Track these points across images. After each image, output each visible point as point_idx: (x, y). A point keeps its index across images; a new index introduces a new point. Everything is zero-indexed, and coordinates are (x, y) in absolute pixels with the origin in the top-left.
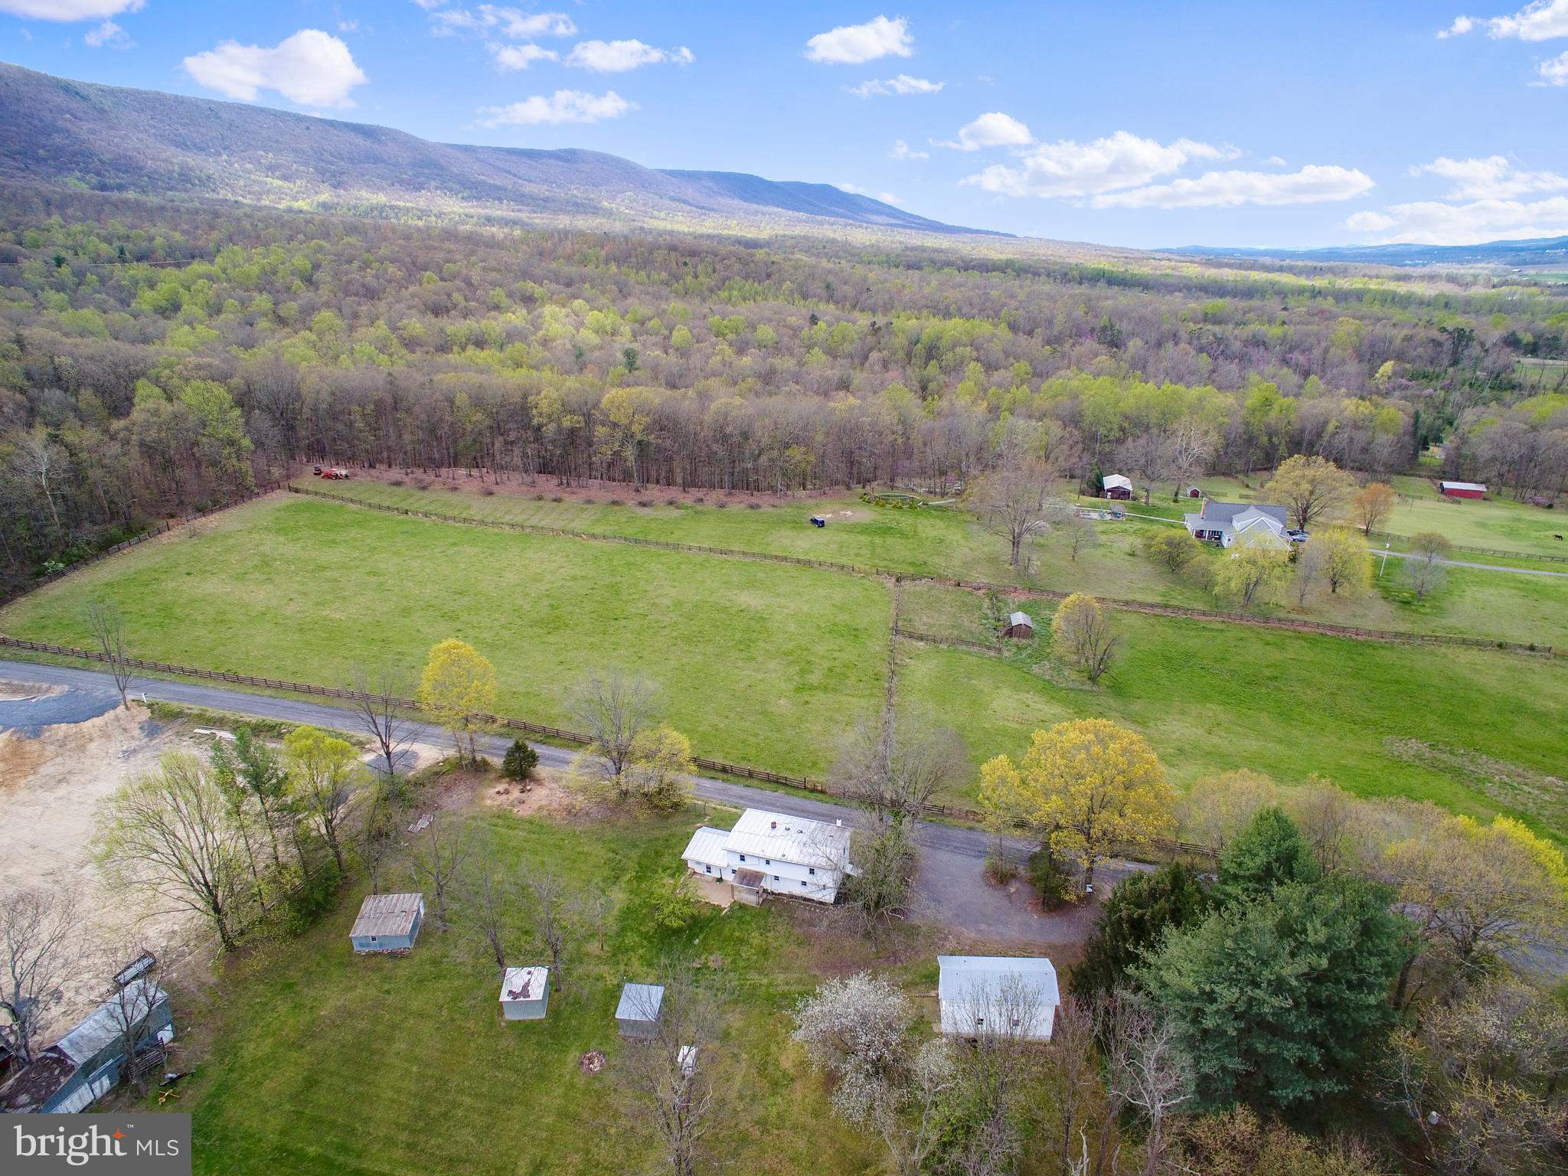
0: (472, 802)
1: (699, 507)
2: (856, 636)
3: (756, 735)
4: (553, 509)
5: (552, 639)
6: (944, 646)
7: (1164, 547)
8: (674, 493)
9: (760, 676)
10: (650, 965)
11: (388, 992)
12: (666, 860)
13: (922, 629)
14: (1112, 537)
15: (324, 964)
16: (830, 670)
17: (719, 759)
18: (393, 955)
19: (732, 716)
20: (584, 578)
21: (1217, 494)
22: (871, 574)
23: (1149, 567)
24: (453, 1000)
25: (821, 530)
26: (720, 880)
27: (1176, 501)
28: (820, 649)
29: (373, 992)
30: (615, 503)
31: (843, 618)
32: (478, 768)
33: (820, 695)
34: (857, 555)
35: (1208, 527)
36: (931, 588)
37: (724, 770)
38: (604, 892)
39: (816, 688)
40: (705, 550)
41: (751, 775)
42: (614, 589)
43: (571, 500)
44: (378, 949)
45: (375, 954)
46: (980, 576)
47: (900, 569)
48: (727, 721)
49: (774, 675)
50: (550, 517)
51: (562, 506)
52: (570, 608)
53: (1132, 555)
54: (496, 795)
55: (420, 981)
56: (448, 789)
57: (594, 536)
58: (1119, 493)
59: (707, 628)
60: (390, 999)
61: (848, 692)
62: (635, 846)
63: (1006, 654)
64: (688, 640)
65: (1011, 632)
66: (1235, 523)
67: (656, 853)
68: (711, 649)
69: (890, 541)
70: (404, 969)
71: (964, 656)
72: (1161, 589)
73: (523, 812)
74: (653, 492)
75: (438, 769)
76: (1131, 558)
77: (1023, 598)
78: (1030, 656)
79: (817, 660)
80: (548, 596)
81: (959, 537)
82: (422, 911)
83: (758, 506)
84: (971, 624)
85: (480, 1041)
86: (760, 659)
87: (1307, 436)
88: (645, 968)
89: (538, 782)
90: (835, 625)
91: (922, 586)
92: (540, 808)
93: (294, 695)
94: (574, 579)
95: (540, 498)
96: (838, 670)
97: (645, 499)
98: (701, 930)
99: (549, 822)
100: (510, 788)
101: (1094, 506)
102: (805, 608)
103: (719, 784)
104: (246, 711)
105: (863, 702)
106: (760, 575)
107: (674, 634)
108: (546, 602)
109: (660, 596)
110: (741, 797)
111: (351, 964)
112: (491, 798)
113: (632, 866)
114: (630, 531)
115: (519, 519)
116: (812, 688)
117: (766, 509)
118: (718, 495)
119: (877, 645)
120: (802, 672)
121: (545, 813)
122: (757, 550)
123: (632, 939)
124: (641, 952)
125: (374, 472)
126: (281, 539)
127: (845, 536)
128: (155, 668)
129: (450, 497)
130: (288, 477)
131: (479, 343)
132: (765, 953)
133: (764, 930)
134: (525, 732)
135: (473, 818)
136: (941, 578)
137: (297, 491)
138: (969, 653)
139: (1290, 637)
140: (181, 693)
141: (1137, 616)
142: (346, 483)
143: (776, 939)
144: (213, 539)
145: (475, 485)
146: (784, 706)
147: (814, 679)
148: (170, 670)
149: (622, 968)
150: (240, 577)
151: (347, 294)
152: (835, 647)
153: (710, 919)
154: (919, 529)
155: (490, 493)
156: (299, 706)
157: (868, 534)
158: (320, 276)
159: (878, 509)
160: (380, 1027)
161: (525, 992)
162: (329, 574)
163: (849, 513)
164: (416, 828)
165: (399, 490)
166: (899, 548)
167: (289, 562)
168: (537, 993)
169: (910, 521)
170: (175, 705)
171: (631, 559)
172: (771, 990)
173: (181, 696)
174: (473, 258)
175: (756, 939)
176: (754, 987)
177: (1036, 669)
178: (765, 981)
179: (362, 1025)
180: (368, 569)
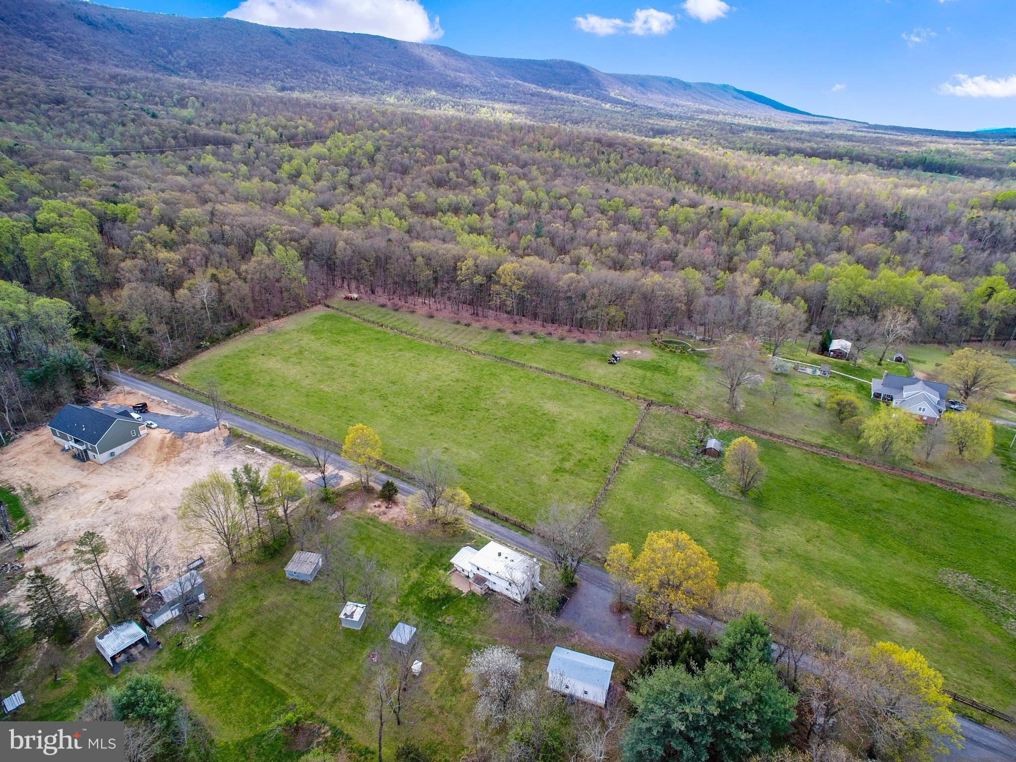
0: (361, 509)
1: (548, 339)
2: (605, 441)
3: (520, 496)
4: (463, 331)
5: (432, 418)
6: (657, 455)
7: (835, 406)
8: (537, 327)
9: (537, 459)
11: (296, 600)
12: (444, 560)
13: (648, 442)
16: (580, 461)
17: (492, 508)
18: (303, 582)
20: (462, 380)
21: (918, 362)
22: (634, 398)
23: (826, 416)
26: (468, 577)
27: (880, 364)
28: (579, 446)
29: (290, 598)
30: (499, 330)
31: (603, 427)
32: (369, 490)
33: (567, 476)
34: (632, 383)
36: (668, 413)
37: (494, 514)
38: (408, 570)
39: (568, 470)
41: (507, 520)
42: (477, 390)
44: (297, 578)
45: (295, 580)
46: (703, 410)
47: (653, 397)
48: (507, 485)
50: (459, 337)
51: (470, 329)
52: (448, 400)
53: (819, 406)
54: (374, 507)
55: (311, 598)
56: (352, 499)
57: (478, 353)
58: (839, 354)
59: (520, 423)
60: (296, 604)
61: (585, 477)
63: (696, 466)
64: (506, 429)
65: (705, 451)
66: (904, 392)
68: (516, 437)
69: (657, 375)
70: (305, 592)
71: (667, 463)
72: (826, 433)
73: (384, 519)
74: (526, 325)
75: (350, 488)
76: (816, 408)
77: (725, 428)
78: (711, 469)
79: (575, 453)
81: (703, 378)
82: (320, 564)
83: (584, 341)
84: (681, 440)
85: (328, 634)
86: (542, 448)
88: (413, 617)
89: (396, 504)
90: (596, 431)
91: (662, 411)
92: (393, 519)
93: (295, 434)
94: (457, 381)
95: (458, 323)
96: (584, 462)
97: (518, 329)
98: (448, 602)
99: (394, 527)
100: (382, 505)
101: (814, 362)
102: (583, 417)
103: (488, 522)
105: (590, 485)
106: (567, 390)
107: (500, 424)
108: (437, 394)
109: (501, 398)
110: (497, 532)
111: (283, 583)
112: (370, 509)
113: (427, 559)
114: (501, 351)
115: (441, 336)
116: (566, 471)
117: (589, 344)
118: (562, 331)
119: (614, 449)
120: (563, 460)
121: (394, 522)
122: (570, 373)
123: (412, 599)
124: (415, 607)
125: (373, 297)
126: (313, 337)
127: (629, 368)
128: (236, 408)
129: (409, 317)
130: (326, 297)
131: (456, 210)
132: (475, 622)
133: (480, 609)
134: (399, 474)
135: (359, 518)
136: (678, 407)
137: (328, 307)
138: (671, 462)
139: (906, 483)
140: (244, 424)
141: (799, 451)
142: (356, 303)
143: (484, 615)
144: (280, 334)
145: (423, 310)
146: (543, 480)
147: (568, 465)
148: (242, 410)
149: (403, 613)
150: (286, 360)
151: (390, 170)
152: (589, 446)
153: (455, 597)
154: (679, 370)
155: (432, 317)
156: (294, 440)
157: (645, 369)
158: (379, 157)
159: (659, 351)
160: (288, 617)
161: (352, 615)
162: (330, 363)
163: (639, 352)
164: (330, 518)
165: (383, 310)
166: (660, 382)
167: (312, 353)
168: (357, 617)
169: (676, 363)
170: (240, 431)
171: (494, 371)
172: (471, 642)
173: (243, 426)
174: (469, 146)
175: (473, 613)
176: (463, 639)
177: (709, 480)
178: (470, 637)
179: (281, 613)
180: (351, 362)
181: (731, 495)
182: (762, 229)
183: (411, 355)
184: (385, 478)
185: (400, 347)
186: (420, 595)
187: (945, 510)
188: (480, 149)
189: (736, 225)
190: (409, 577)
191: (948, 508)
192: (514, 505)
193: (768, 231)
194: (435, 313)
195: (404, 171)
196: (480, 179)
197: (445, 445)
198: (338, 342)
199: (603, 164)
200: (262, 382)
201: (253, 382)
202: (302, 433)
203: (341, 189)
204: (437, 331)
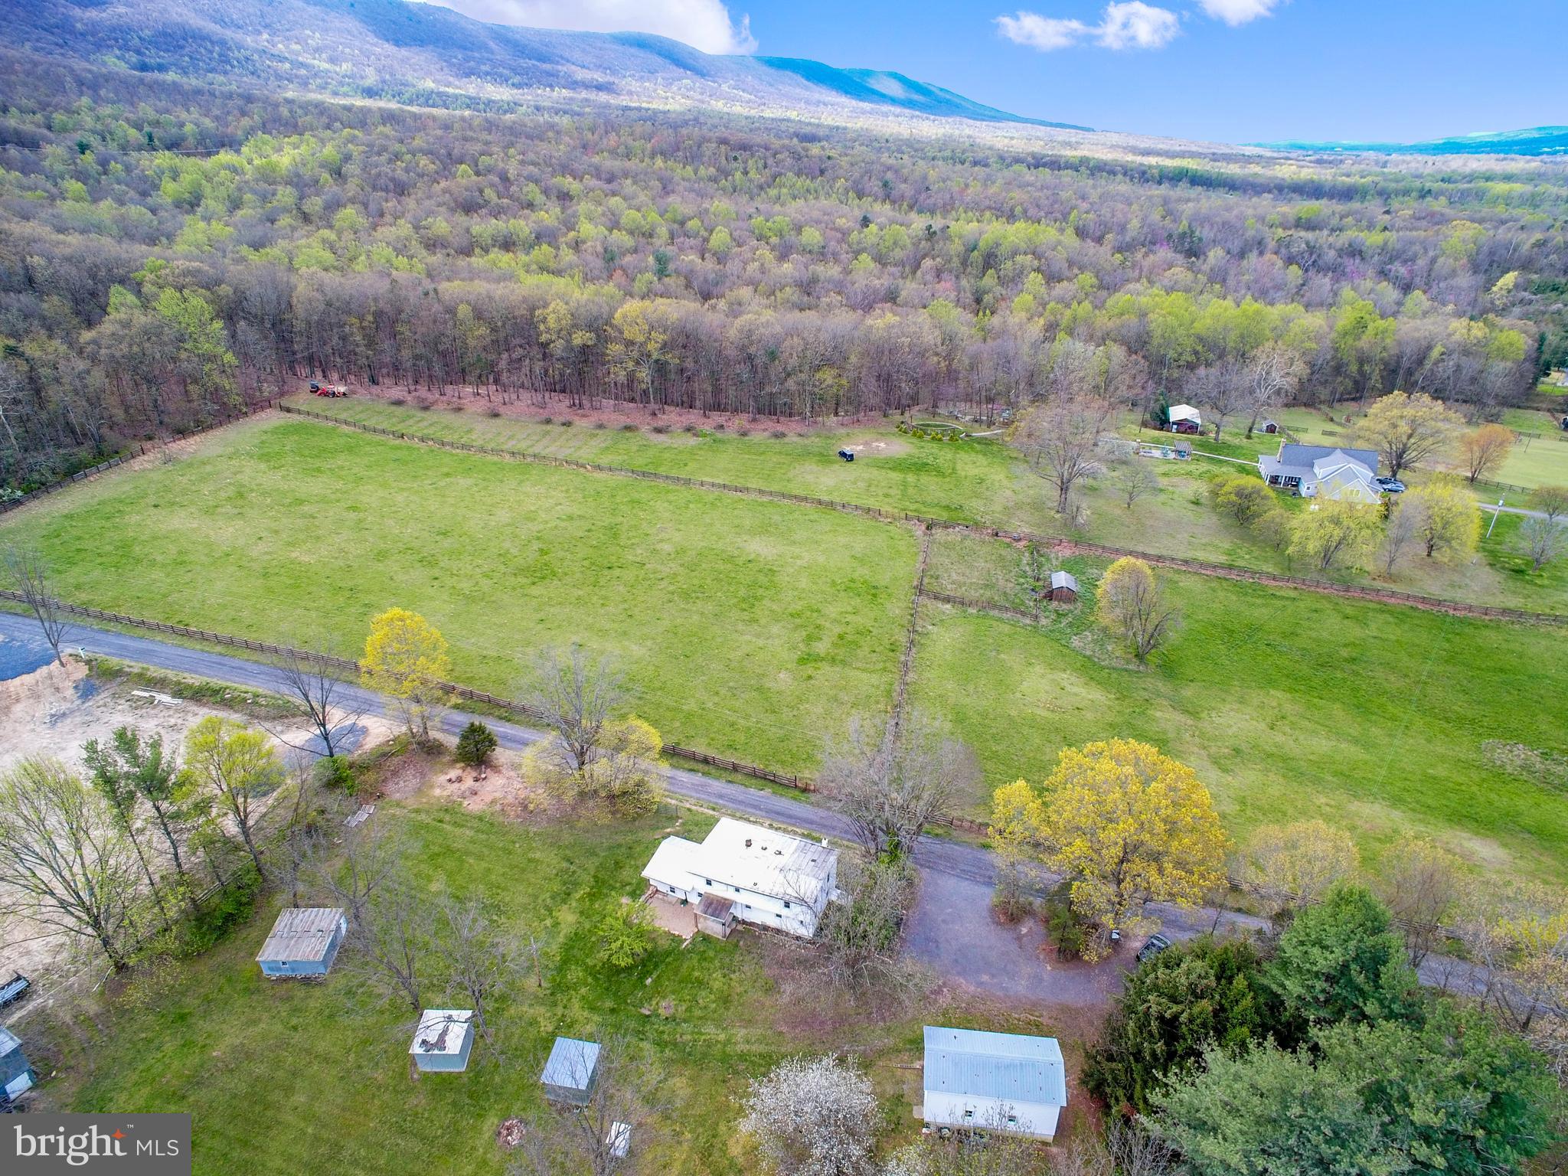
0: (419, 791)
1: (719, 435)
2: (874, 595)
3: (747, 717)
4: (561, 434)
5: (535, 591)
6: (972, 611)
7: (1233, 498)
8: (693, 417)
9: (761, 643)
10: (593, 1009)
11: (295, 1028)
12: (626, 874)
13: (949, 590)
14: (1175, 480)
15: (227, 990)
16: (841, 637)
17: (700, 748)
18: (307, 981)
19: (723, 691)
20: (581, 517)
21: (1297, 430)
22: (900, 518)
23: (1215, 519)
24: (364, 1042)
25: (849, 464)
26: (685, 902)
27: (1249, 437)
29: (279, 1027)
30: (628, 428)
31: (862, 572)
32: (431, 750)
33: (825, 667)
34: (886, 495)
35: (1285, 472)
36: (965, 538)
37: (706, 761)
38: (550, 910)
39: (823, 659)
40: (719, 486)
41: (735, 768)
42: (613, 532)
43: (582, 424)
44: (290, 974)
45: (287, 980)
46: (1021, 526)
47: (932, 514)
48: (716, 699)
49: (777, 642)
50: (556, 444)
51: (572, 430)
52: (561, 554)
53: (1196, 503)
54: (447, 784)
55: (331, 1016)
56: (395, 773)
57: (599, 468)
58: (1187, 427)
59: (709, 581)
60: (297, 1037)
61: (859, 665)
62: (594, 854)
63: (1044, 622)
64: (686, 595)
65: (1051, 595)
66: (1316, 470)
67: (617, 863)
68: (710, 607)
69: (925, 479)
70: (316, 1000)
71: (995, 624)
72: (1227, 546)
73: (474, 806)
74: (672, 416)
75: (388, 749)
76: (1193, 507)
77: (1068, 553)
78: (1070, 625)
79: (827, 625)
80: (538, 538)
81: (1002, 476)
82: (344, 927)
83: (783, 435)
84: (1007, 583)
85: (386, 1097)
86: (763, 621)
87: (1405, 363)
88: (585, 1014)
89: (496, 769)
90: (853, 581)
91: (954, 535)
92: (493, 802)
93: (246, 654)
94: (571, 518)
95: (548, 421)
96: (850, 638)
97: (660, 424)
98: (656, 966)
99: (501, 819)
100: (464, 775)
101: (1157, 442)
102: (821, 559)
103: (698, 778)
104: (190, 671)
105: (874, 679)
106: (776, 518)
107: (671, 588)
108: (536, 545)
109: (662, 541)
110: (721, 796)
111: (258, 990)
112: (442, 787)
113: (587, 878)
114: (640, 462)
115: (522, 446)
116: (819, 659)
117: (792, 438)
118: (741, 420)
119: (896, 608)
120: (809, 638)
121: (498, 807)
122: (775, 487)
123: (575, 974)
124: (583, 991)
125: (375, 389)
126: (263, 466)
127: (875, 472)
128: (101, 617)
129: (450, 418)
130: (282, 394)
131: (507, 244)
132: (725, 1000)
133: (728, 970)
134: (491, 705)
135: (417, 811)
136: (977, 526)
137: (288, 410)
138: (1000, 620)
139: (1374, 610)
140: (124, 648)
141: (1196, 578)
142: (344, 402)
143: (741, 982)
144: (190, 465)
145: (481, 405)
146: (783, 681)
147: (821, 647)
148: (116, 619)
149: (560, 1011)
150: (210, 511)
151: (374, 188)
152: (850, 609)
153: (668, 954)
154: (959, 467)
155: (496, 415)
156: (249, 666)
157: (901, 470)
158: (350, 168)
159: (915, 440)
160: (280, 1074)
161: (441, 1043)
162: (306, 508)
163: (882, 445)
164: (353, 821)
165: (399, 411)
166: (933, 488)
167: (265, 494)
168: (454, 1044)
169: (949, 456)
170: (114, 662)
171: (636, 496)
172: (728, 1049)
173: (123, 652)
174: (512, 151)
175: (717, 982)
176: (709, 1044)
177: (1076, 642)
178: (722, 1037)
179: (260, 1069)
180: (350, 503)
181: (1121, 664)
182: (1015, 253)
183: (470, 481)
184: (464, 719)
185: (445, 470)
186: (590, 962)
187: (1447, 646)
188: (531, 156)
189: (974, 248)
190: (556, 924)
191: (1448, 640)
192: (741, 738)
193: (1025, 253)
194: (502, 410)
195: (401, 190)
196: (540, 198)
197: (575, 638)
198: (319, 470)
199: (738, 175)
200: (159, 558)
201: (138, 561)
202: (261, 648)
203: (284, 221)
204: (511, 438)
